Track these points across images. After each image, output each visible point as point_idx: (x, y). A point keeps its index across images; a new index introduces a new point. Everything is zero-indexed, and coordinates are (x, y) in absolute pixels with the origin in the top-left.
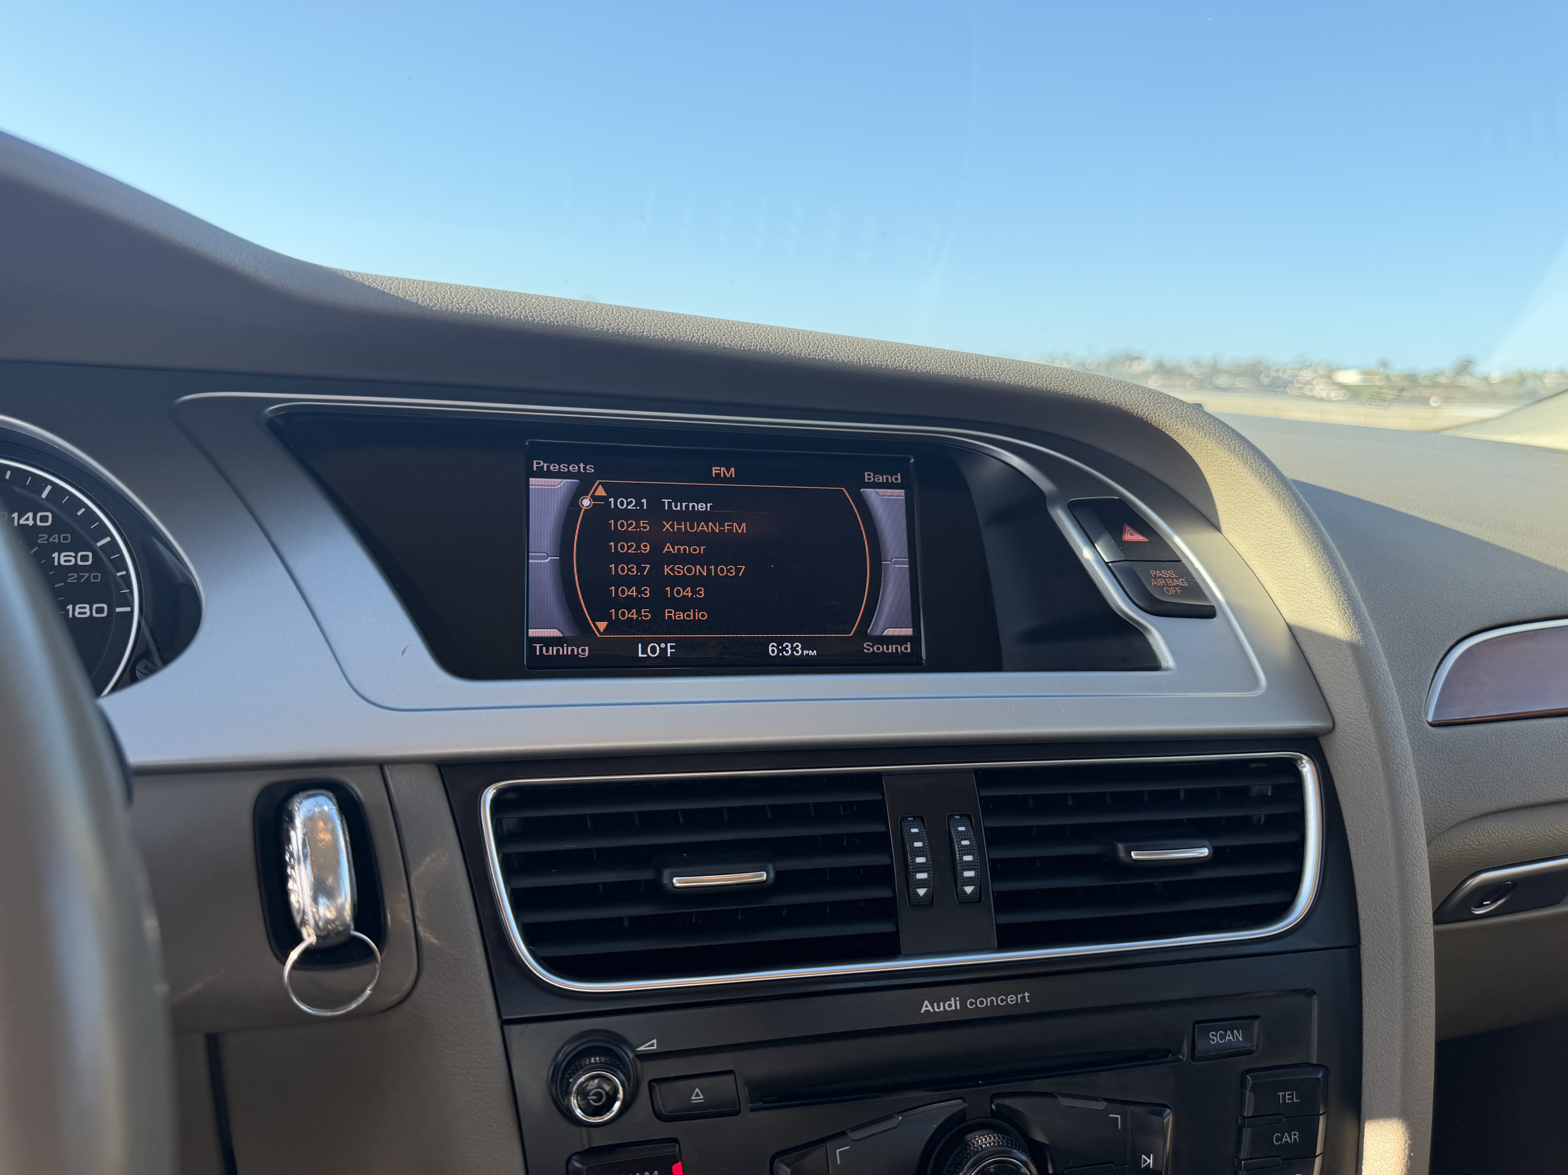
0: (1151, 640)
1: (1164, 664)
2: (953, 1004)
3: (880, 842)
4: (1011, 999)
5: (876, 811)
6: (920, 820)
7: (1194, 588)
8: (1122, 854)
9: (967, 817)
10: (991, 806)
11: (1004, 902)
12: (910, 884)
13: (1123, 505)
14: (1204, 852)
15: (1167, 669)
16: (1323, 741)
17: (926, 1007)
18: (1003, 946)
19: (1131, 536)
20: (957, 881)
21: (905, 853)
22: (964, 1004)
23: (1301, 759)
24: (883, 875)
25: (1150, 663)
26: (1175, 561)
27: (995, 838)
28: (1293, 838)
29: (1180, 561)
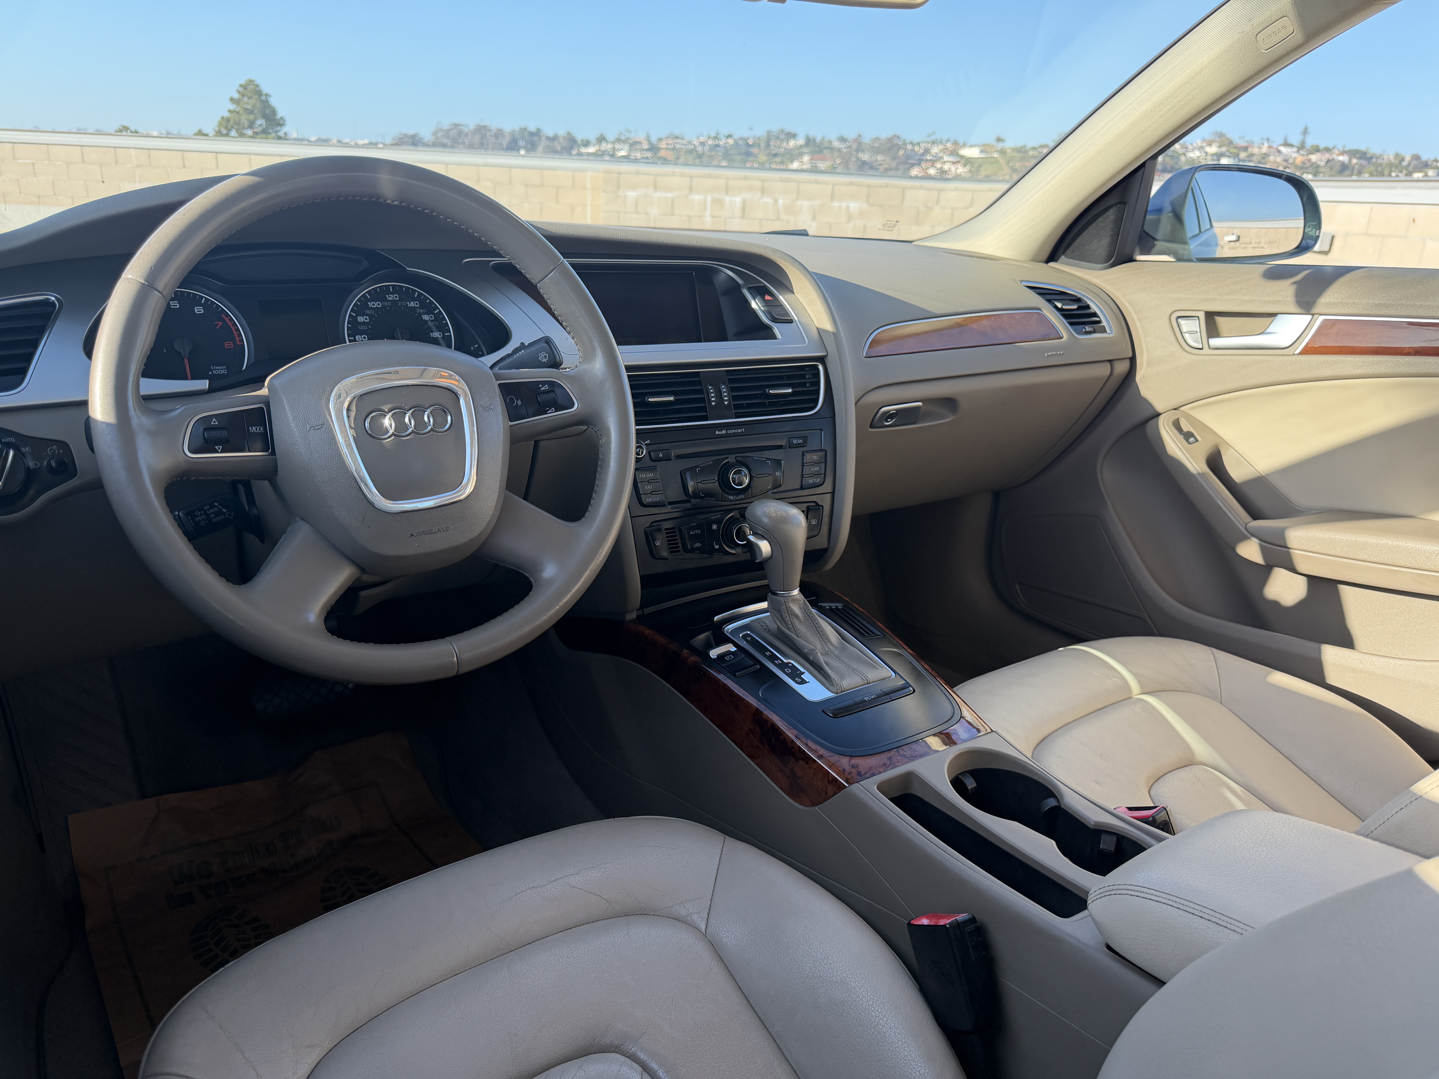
0: (774, 331)
1: (778, 338)
2: (724, 432)
3: (701, 391)
4: (739, 431)
5: (699, 383)
6: (711, 385)
7: (787, 313)
8: (767, 391)
9: (724, 384)
10: (731, 381)
11: (736, 407)
12: (710, 402)
13: (765, 287)
14: (790, 391)
15: (779, 339)
16: (825, 359)
17: (717, 432)
18: (736, 417)
19: (768, 297)
20: (723, 401)
21: (708, 393)
22: (727, 432)
23: (819, 365)
24: (702, 400)
25: (774, 337)
26: (781, 305)
27: (732, 389)
28: (817, 388)
29: (782, 305)
